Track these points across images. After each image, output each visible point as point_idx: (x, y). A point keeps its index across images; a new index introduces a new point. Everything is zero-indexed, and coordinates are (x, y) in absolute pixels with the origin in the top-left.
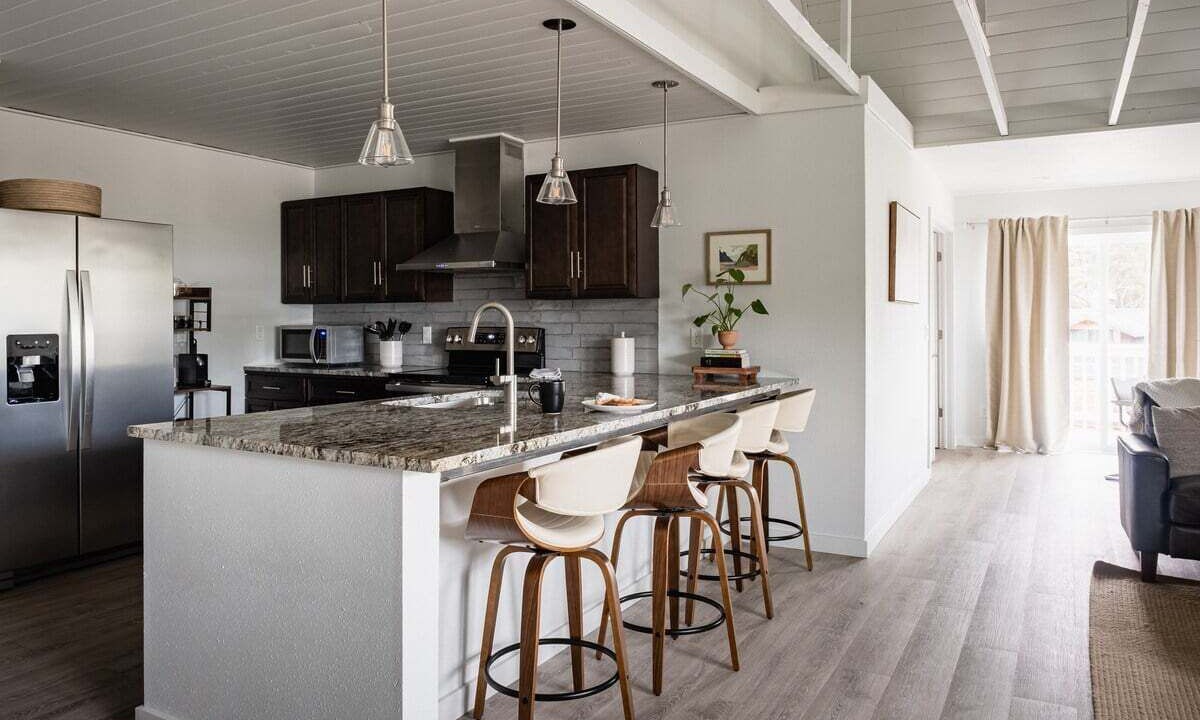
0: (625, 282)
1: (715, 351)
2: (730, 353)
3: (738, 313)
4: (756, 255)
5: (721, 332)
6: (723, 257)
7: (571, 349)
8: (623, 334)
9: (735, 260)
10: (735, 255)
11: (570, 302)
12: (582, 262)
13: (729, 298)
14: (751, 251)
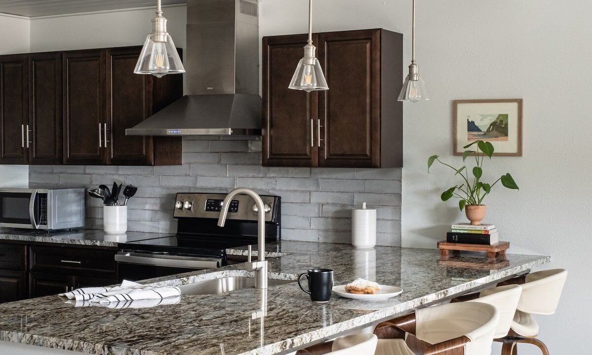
0: (368, 153)
1: (460, 226)
2: (477, 228)
3: (487, 188)
4: (507, 125)
5: (468, 207)
6: (472, 127)
7: (309, 219)
8: (364, 204)
9: (484, 129)
10: (484, 124)
11: (308, 169)
12: (322, 130)
13: (477, 172)
14: (501, 121)
